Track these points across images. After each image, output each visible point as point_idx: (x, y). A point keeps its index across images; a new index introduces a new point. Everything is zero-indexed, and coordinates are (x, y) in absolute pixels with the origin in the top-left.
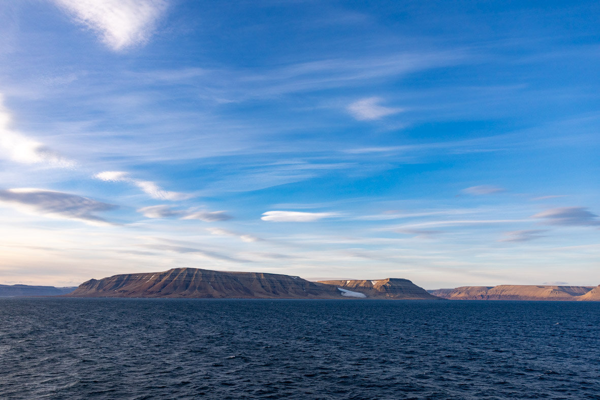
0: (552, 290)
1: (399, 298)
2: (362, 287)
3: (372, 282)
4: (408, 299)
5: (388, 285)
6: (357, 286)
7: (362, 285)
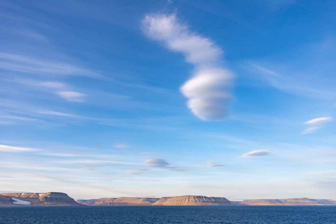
0: (143, 200)
1: (53, 205)
2: (31, 198)
3: (40, 194)
4: (59, 205)
5: (48, 196)
6: (28, 197)
7: (31, 196)
